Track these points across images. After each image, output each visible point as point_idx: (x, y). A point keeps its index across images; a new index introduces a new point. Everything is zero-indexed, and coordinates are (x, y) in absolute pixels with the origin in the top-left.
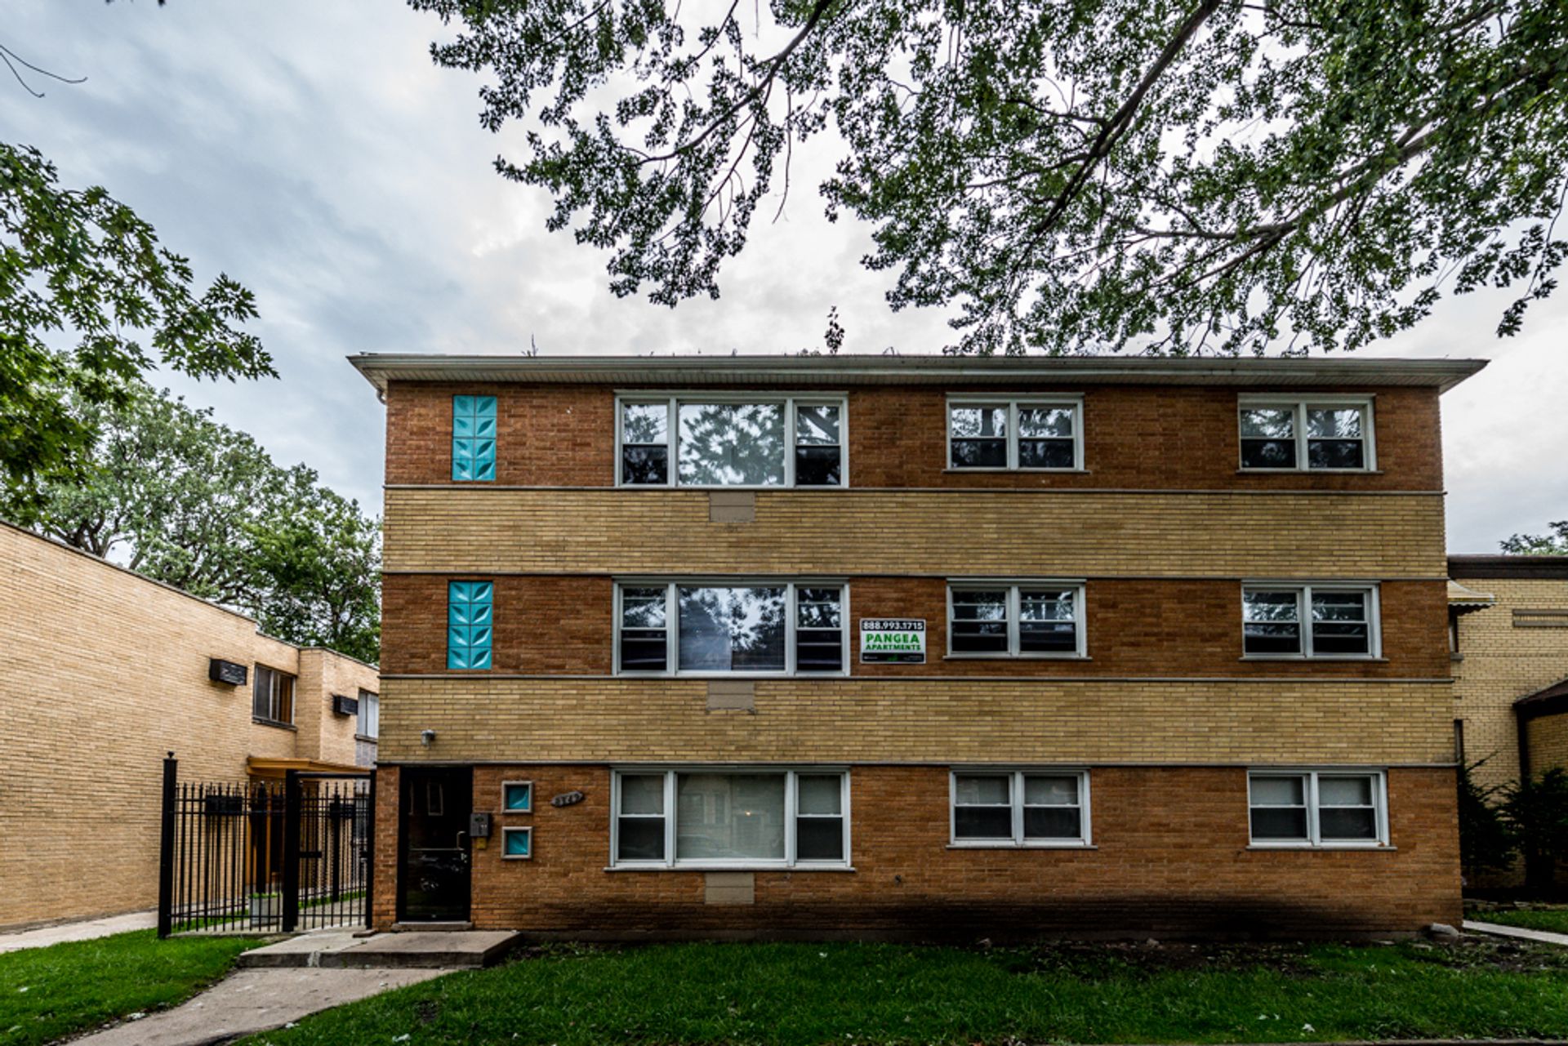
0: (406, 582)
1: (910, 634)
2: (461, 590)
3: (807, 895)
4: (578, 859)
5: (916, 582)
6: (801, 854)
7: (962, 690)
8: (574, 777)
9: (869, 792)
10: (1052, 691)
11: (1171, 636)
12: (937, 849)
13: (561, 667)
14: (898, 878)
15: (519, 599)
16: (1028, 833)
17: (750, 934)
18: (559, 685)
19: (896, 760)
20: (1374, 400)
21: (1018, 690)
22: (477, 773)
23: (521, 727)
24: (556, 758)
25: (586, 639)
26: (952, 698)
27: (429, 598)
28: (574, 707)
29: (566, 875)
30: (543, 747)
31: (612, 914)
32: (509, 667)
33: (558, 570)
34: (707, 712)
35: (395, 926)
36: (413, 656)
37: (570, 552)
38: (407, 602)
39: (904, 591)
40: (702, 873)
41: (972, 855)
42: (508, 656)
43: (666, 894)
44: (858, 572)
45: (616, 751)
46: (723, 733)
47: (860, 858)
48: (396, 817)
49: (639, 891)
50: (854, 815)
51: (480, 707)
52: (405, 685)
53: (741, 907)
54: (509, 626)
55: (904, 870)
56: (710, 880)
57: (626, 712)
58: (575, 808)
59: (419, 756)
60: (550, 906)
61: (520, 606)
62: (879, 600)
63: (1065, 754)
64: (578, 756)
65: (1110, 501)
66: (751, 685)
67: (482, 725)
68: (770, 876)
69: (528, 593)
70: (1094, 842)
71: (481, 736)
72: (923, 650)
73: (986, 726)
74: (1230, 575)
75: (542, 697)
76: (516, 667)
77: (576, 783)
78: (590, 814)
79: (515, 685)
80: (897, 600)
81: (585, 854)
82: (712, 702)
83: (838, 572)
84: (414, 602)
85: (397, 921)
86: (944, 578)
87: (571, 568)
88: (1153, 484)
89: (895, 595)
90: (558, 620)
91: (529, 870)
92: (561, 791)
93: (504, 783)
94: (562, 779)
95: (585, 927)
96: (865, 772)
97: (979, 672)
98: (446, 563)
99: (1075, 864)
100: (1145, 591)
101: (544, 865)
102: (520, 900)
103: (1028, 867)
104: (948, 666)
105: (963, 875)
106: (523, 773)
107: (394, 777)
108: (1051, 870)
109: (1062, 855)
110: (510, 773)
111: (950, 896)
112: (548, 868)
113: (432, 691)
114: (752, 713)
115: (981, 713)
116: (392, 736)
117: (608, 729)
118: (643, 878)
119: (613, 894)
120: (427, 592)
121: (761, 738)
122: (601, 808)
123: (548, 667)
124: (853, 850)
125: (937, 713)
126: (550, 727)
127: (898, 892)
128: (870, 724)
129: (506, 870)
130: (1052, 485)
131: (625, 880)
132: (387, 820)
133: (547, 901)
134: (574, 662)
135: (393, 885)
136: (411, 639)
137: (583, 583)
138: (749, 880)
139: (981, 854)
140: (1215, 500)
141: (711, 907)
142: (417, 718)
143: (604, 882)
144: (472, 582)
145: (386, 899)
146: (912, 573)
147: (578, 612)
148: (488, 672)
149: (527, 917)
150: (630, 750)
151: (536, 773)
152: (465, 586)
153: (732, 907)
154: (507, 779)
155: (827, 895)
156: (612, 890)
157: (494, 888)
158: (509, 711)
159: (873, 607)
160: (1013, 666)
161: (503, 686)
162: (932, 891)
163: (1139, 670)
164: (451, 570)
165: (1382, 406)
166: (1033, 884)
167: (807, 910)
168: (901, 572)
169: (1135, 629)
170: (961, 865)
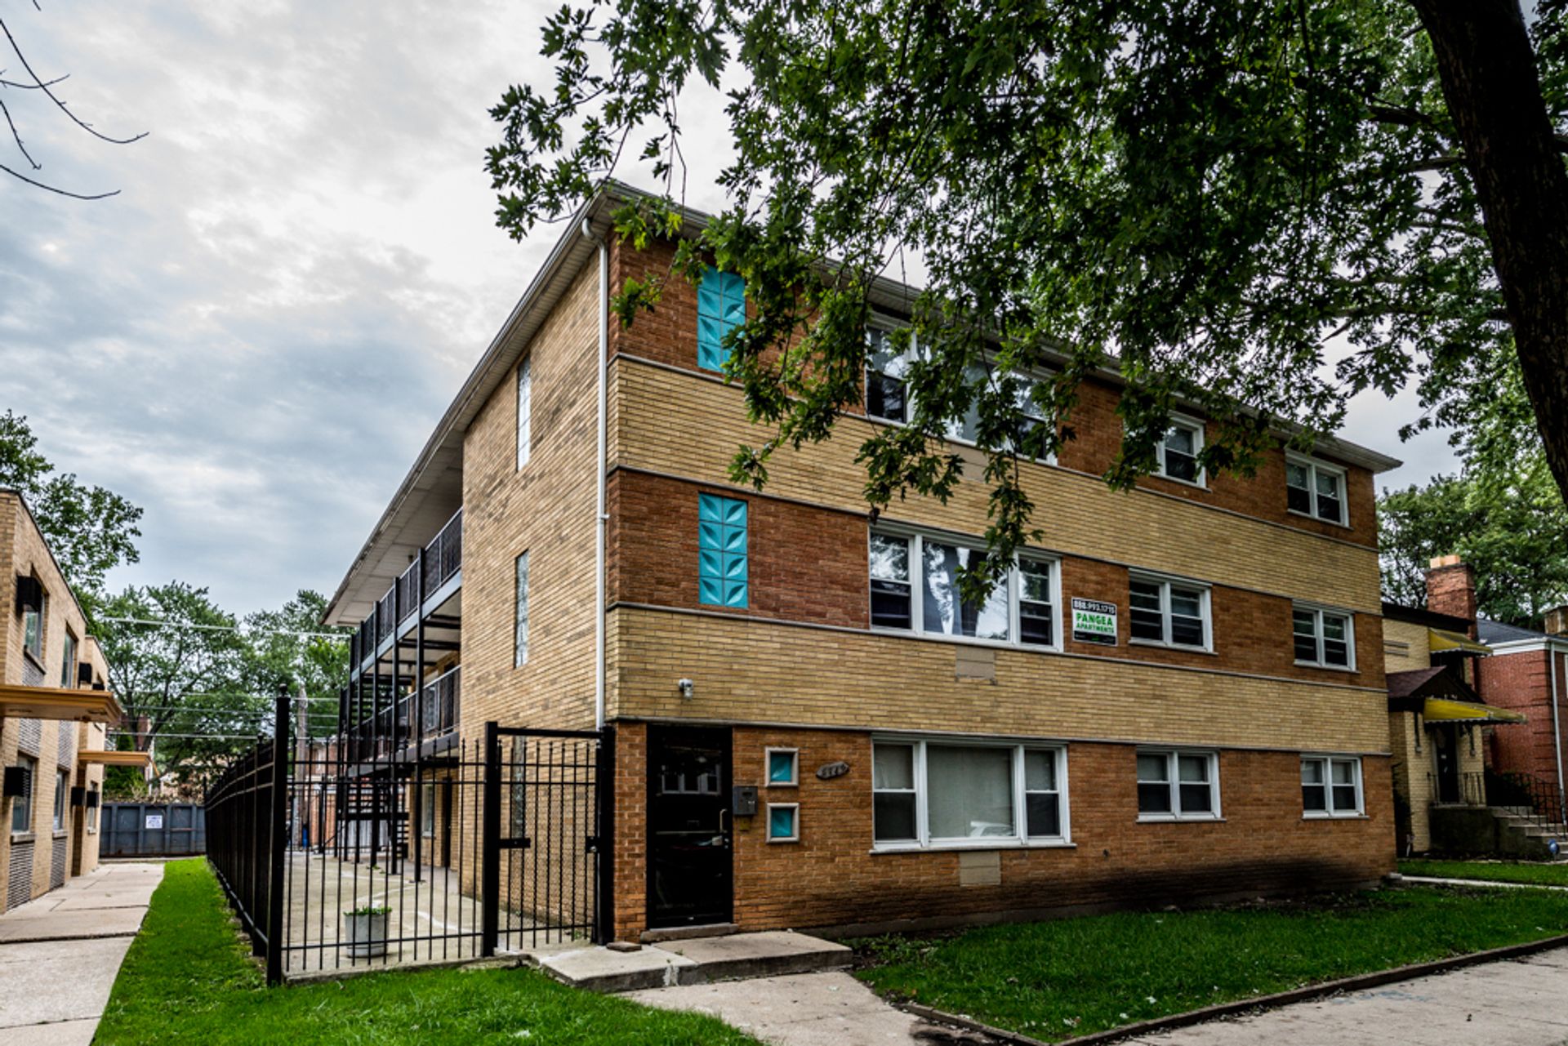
0: (647, 484)
1: (1107, 616)
2: (710, 505)
3: (1041, 873)
4: (843, 841)
5: (1108, 568)
6: (1032, 831)
7: (1142, 674)
8: (838, 745)
9: (1082, 769)
10: (1196, 680)
11: (1259, 640)
12: (1129, 824)
13: (822, 615)
14: (1106, 852)
15: (777, 528)
16: (1185, 808)
17: (997, 916)
18: (821, 635)
19: (1100, 738)
20: (1346, 473)
21: (1176, 677)
22: (738, 736)
23: (784, 683)
24: (820, 721)
25: (846, 586)
26: (1138, 681)
27: (676, 509)
28: (836, 663)
29: (832, 860)
30: (807, 708)
31: (878, 903)
32: (769, 609)
33: (816, 501)
34: (956, 678)
35: (645, 935)
36: (660, 582)
37: (827, 482)
38: (652, 511)
39: (1101, 574)
40: (956, 852)
41: (1152, 828)
42: (768, 596)
43: (927, 877)
44: (1068, 551)
45: (875, 717)
46: (969, 702)
47: (1078, 834)
48: (644, 791)
49: (902, 876)
50: (1072, 791)
51: (738, 654)
52: (650, 619)
53: (990, 888)
54: (768, 560)
55: (1110, 844)
56: (965, 861)
57: (885, 673)
58: (839, 782)
59: (668, 712)
60: (817, 897)
61: (779, 537)
62: (1084, 580)
63: (1205, 737)
64: (842, 721)
65: (1223, 518)
66: (990, 655)
67: (741, 676)
68: (1011, 854)
69: (787, 523)
70: (1223, 815)
71: (740, 690)
72: (1115, 634)
73: (1157, 709)
74: (1286, 595)
75: (802, 647)
76: (776, 610)
77: (840, 752)
78: (854, 788)
79: (775, 631)
80: (1098, 583)
81: (850, 835)
82: (960, 668)
83: (1054, 548)
84: (658, 511)
85: (647, 928)
86: (1126, 567)
87: (828, 502)
88: (1244, 510)
89: (1094, 578)
90: (817, 559)
91: (795, 855)
92: (824, 761)
93: (768, 750)
94: (826, 747)
95: (852, 920)
96: (1079, 748)
97: (1151, 658)
98: (694, 469)
99: (1214, 835)
100: (1243, 600)
101: (810, 849)
102: (787, 892)
103: (1187, 838)
104: (1133, 651)
105: (1147, 849)
106: (786, 738)
107: (640, 739)
108: (1200, 841)
109: (1206, 827)
110: (773, 737)
111: (1140, 867)
112: (815, 853)
113: (683, 630)
114: (994, 684)
115: (1156, 697)
116: (636, 683)
117: (869, 690)
118: (905, 861)
119: (878, 881)
120: (674, 502)
121: (1001, 710)
122: (865, 781)
123: (810, 613)
124: (1072, 826)
125: (1127, 695)
126: (813, 685)
127: (1106, 866)
128: (1082, 702)
129: (772, 856)
130: (1189, 497)
131: (889, 863)
132: (632, 795)
133: (815, 892)
134: (835, 610)
135: (640, 881)
136: (656, 559)
137: (840, 520)
138: (995, 859)
139: (1158, 827)
140: (1278, 532)
141: (965, 890)
142: (665, 662)
143: (870, 866)
144: (722, 497)
145: (631, 900)
146: (1106, 559)
147: (837, 553)
148: (746, 612)
149: (794, 912)
150: (891, 716)
151: (800, 738)
152: (717, 502)
153: (983, 888)
154: (770, 745)
155: (1056, 872)
156: (876, 875)
157: (758, 878)
158: (768, 662)
159: (1081, 587)
160: (1172, 655)
161: (762, 631)
162: (1129, 864)
163: (1243, 668)
164: (701, 479)
165: (1351, 480)
166: (1190, 854)
167: (1042, 888)
168: (1098, 556)
169: (1241, 632)
170: (1145, 838)
